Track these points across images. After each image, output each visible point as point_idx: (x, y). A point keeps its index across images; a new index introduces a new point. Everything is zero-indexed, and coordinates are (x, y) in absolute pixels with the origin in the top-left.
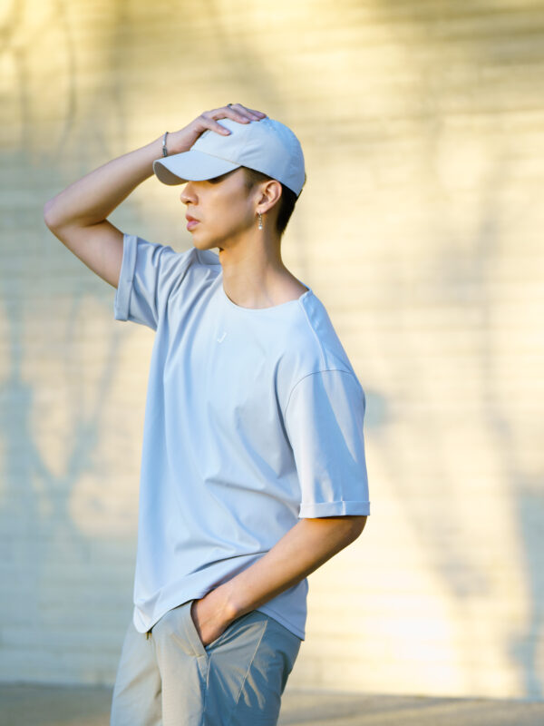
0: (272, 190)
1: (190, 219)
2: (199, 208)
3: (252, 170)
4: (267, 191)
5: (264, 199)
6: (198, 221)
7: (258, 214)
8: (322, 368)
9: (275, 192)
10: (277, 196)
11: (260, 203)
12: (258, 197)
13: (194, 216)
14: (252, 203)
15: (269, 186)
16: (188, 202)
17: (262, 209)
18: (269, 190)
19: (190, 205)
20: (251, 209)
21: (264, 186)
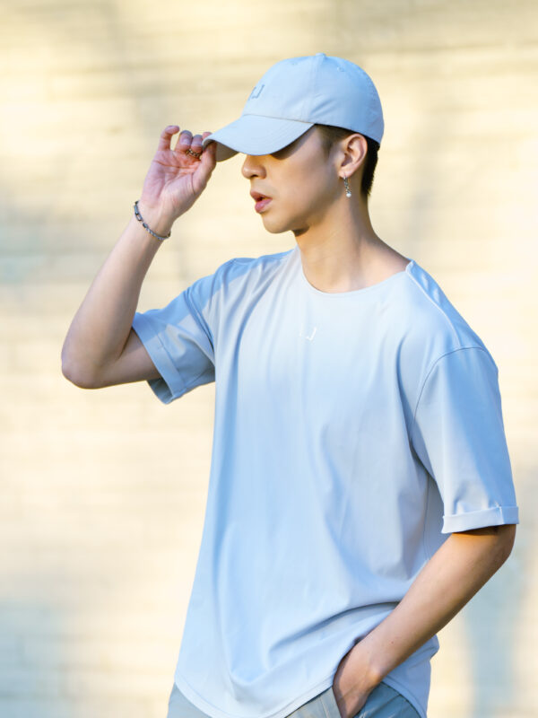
0: (355, 147)
1: (259, 198)
2: (268, 181)
3: (329, 127)
4: (349, 149)
5: (347, 160)
6: (270, 198)
7: (341, 178)
8: (456, 346)
9: (359, 149)
10: (362, 153)
11: (343, 165)
12: (340, 158)
13: (262, 191)
14: (334, 165)
15: (351, 142)
16: (253, 177)
17: (346, 172)
18: (352, 147)
19: (256, 179)
20: (334, 172)
21: (345, 143)
